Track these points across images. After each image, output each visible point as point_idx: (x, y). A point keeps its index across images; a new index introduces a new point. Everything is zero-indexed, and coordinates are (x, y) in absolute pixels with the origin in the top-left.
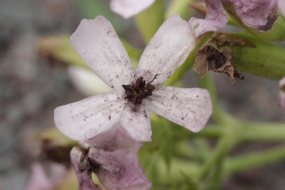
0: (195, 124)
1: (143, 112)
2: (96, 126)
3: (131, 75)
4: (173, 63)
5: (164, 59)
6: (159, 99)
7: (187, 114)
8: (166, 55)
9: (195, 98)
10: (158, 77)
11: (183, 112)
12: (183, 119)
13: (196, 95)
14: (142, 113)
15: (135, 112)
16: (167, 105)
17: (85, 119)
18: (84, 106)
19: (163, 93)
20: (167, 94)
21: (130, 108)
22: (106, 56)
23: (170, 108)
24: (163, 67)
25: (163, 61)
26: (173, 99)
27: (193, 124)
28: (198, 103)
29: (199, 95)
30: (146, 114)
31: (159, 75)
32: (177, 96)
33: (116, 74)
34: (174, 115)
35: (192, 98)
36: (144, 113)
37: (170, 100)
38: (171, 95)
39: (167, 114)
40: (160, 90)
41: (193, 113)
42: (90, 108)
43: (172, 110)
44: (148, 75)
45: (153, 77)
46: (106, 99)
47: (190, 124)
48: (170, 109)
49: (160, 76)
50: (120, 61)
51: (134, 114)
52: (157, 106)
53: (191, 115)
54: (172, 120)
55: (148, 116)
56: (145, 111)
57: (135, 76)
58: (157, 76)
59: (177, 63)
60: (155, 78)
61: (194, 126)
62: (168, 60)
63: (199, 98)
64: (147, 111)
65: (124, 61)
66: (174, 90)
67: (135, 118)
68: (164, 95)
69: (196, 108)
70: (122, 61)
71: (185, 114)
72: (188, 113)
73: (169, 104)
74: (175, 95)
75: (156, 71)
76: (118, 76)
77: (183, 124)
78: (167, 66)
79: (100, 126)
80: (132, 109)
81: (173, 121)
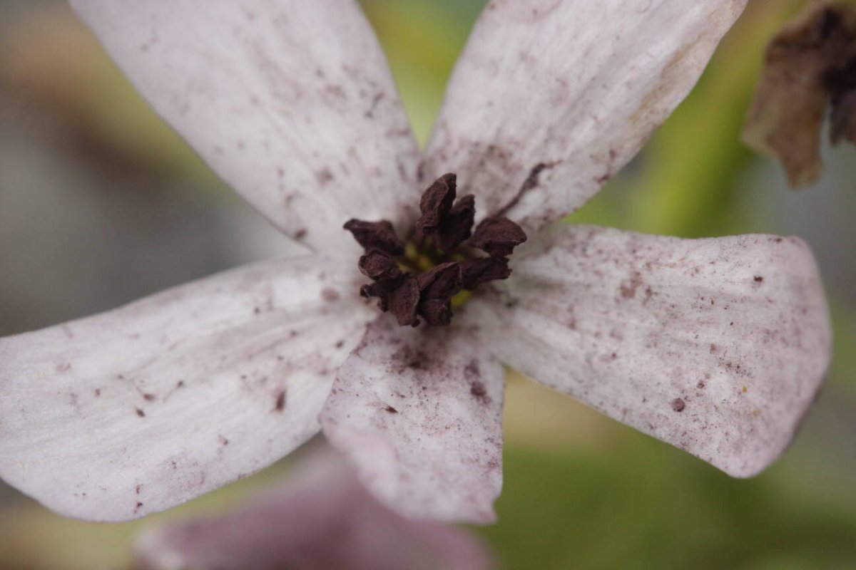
0: (745, 436)
1: (462, 369)
2: (202, 446)
3: (402, 169)
4: (627, 102)
5: (579, 78)
6: (555, 303)
7: (702, 377)
8: (586, 54)
9: (743, 290)
10: (549, 178)
11: (684, 367)
12: (679, 406)
13: (748, 274)
14: (459, 374)
15: (420, 372)
16: (597, 335)
17: (140, 406)
18: (136, 336)
19: (577, 269)
20: (598, 273)
21: (393, 350)
22: (265, 64)
23: (614, 348)
24: (574, 124)
25: (575, 87)
26: (631, 301)
27: (735, 433)
28: (762, 318)
29: (767, 272)
30: (481, 380)
31: (551, 166)
32: (649, 279)
33: (318, 165)
34: (636, 386)
35: (728, 288)
36: (467, 377)
37: (613, 303)
38: (619, 275)
39: (596, 382)
40: (558, 252)
41: (734, 373)
42: (173, 347)
43: (622, 360)
44: (493, 167)
45: (523, 177)
46: (262, 300)
47: (718, 435)
48: (614, 356)
49: (560, 171)
50: (337, 91)
51: (411, 383)
52: (540, 340)
53: (721, 385)
54: (625, 411)
55: (493, 390)
56: (472, 368)
57: (420, 175)
58: (543, 176)
59: (648, 100)
60: (532, 182)
61: (738, 447)
62: (599, 82)
63: (764, 289)
64: (484, 366)
65: (363, 94)
66: (634, 251)
67: (414, 400)
68: (581, 278)
69: (749, 345)
70: (352, 89)
71: (691, 380)
72: (708, 377)
73: (606, 330)
74: (638, 274)
75: (534, 143)
76: (326, 177)
77: (679, 435)
78: (595, 118)
79: (221, 445)
80: (403, 354)
81: (627, 421)
